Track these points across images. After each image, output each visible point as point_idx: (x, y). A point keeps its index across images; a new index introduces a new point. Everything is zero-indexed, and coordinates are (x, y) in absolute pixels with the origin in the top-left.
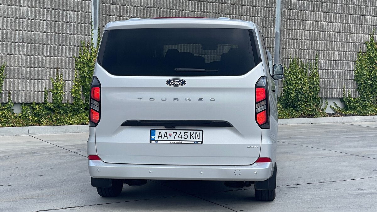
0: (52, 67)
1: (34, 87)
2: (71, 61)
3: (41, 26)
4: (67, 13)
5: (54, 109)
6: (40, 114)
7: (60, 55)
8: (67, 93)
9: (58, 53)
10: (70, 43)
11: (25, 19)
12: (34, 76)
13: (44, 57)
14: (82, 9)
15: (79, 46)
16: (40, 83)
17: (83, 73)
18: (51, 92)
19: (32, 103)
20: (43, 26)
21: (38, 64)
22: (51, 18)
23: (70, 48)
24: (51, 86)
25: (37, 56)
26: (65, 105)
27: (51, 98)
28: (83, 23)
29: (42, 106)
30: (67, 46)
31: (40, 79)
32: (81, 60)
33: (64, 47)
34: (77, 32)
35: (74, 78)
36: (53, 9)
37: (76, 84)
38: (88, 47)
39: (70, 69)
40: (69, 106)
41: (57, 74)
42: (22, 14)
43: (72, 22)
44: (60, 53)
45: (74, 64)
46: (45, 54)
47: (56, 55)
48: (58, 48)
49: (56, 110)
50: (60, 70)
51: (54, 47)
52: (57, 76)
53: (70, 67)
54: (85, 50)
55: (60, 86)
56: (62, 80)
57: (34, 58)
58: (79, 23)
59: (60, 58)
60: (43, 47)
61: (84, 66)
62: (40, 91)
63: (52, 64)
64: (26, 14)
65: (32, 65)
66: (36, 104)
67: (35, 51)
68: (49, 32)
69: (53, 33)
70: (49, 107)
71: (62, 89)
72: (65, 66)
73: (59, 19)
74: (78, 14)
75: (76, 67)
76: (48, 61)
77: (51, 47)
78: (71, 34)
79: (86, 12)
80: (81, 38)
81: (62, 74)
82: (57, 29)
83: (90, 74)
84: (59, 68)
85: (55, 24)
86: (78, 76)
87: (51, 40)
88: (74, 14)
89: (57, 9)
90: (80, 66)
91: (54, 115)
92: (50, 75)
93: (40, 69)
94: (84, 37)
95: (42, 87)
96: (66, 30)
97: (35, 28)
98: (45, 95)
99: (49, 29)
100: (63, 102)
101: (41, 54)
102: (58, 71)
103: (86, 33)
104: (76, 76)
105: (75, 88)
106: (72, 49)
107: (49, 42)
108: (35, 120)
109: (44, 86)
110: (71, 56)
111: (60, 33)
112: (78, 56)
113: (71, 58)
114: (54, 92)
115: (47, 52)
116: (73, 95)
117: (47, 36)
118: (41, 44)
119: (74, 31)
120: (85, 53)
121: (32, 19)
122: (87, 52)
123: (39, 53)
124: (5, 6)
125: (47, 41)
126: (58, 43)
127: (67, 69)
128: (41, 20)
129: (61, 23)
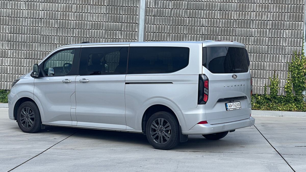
0: (270, 69)
1: (257, 83)
2: (285, 66)
3: (264, 41)
4: (284, 31)
5: (271, 99)
6: (261, 102)
7: (277, 61)
8: (281, 88)
9: (276, 60)
10: (285, 52)
11: (253, 37)
12: (258, 76)
13: (265, 63)
14: (295, 28)
15: (292, 55)
16: (262, 80)
17: (294, 74)
18: (269, 87)
19: (255, 95)
20: (266, 41)
21: (261, 68)
22: (272, 35)
23: (285, 56)
24: (270, 83)
25: (260, 62)
26: (279, 96)
27: (269, 91)
28: (296, 38)
29: (263, 97)
30: (283, 54)
31: (262, 78)
32: (293, 65)
33: (280, 56)
34: (291, 44)
35: (287, 77)
36: (273, 29)
37: (288, 82)
38: (299, 55)
39: (285, 71)
40: (283, 98)
41: (275, 74)
42: (251, 33)
43: (287, 38)
44: (277, 60)
45: (288, 68)
46: (266, 61)
47: (274, 61)
48: (276, 56)
49: (273, 100)
50: (276, 72)
51: (273, 56)
52: (274, 76)
53: (284, 70)
54: (297, 58)
55: (276, 83)
56: (278, 79)
57: (258, 64)
58: (293, 38)
59: (277, 63)
60: (265, 55)
61: (295, 69)
62: (261, 86)
63: (271, 68)
64: (253, 34)
65: (257, 69)
66: (258, 95)
67: (259, 58)
68: (270, 46)
69: (272, 46)
70: (267, 98)
71: (277, 85)
72: (281, 69)
73: (277, 35)
74: (292, 32)
75: (289, 70)
76: (268, 65)
77: (271, 56)
78: (286, 46)
79: (299, 30)
80: (294, 49)
81: (278, 75)
82: (275, 43)
83: (299, 75)
84: (276, 71)
85: (274, 40)
86: (290, 76)
87: (271, 50)
88: (289, 32)
89: (276, 29)
90: (292, 69)
91: (271, 104)
92: (269, 75)
93: (262, 71)
94: (296, 48)
95: (263, 83)
96: (283, 44)
97: (260, 43)
98: (265, 89)
99: (270, 43)
100: (278, 94)
101: (263, 61)
102: (275, 72)
103: (298, 45)
104: (288, 76)
105: (287, 85)
106: (286, 57)
107: (269, 52)
108: (257, 106)
109: (265, 83)
110: (286, 62)
111: (278, 46)
112: (291, 62)
113: (285, 64)
114: (271, 88)
115: (267, 59)
116: (285, 90)
117: (268, 48)
118: (264, 54)
119: (288, 43)
120: (296, 60)
121: (258, 37)
122: (298, 59)
123: (262, 60)
124: (240, 29)
125: (268, 51)
126: (276, 52)
127: (282, 71)
128: (264, 37)
129: (279, 39)
